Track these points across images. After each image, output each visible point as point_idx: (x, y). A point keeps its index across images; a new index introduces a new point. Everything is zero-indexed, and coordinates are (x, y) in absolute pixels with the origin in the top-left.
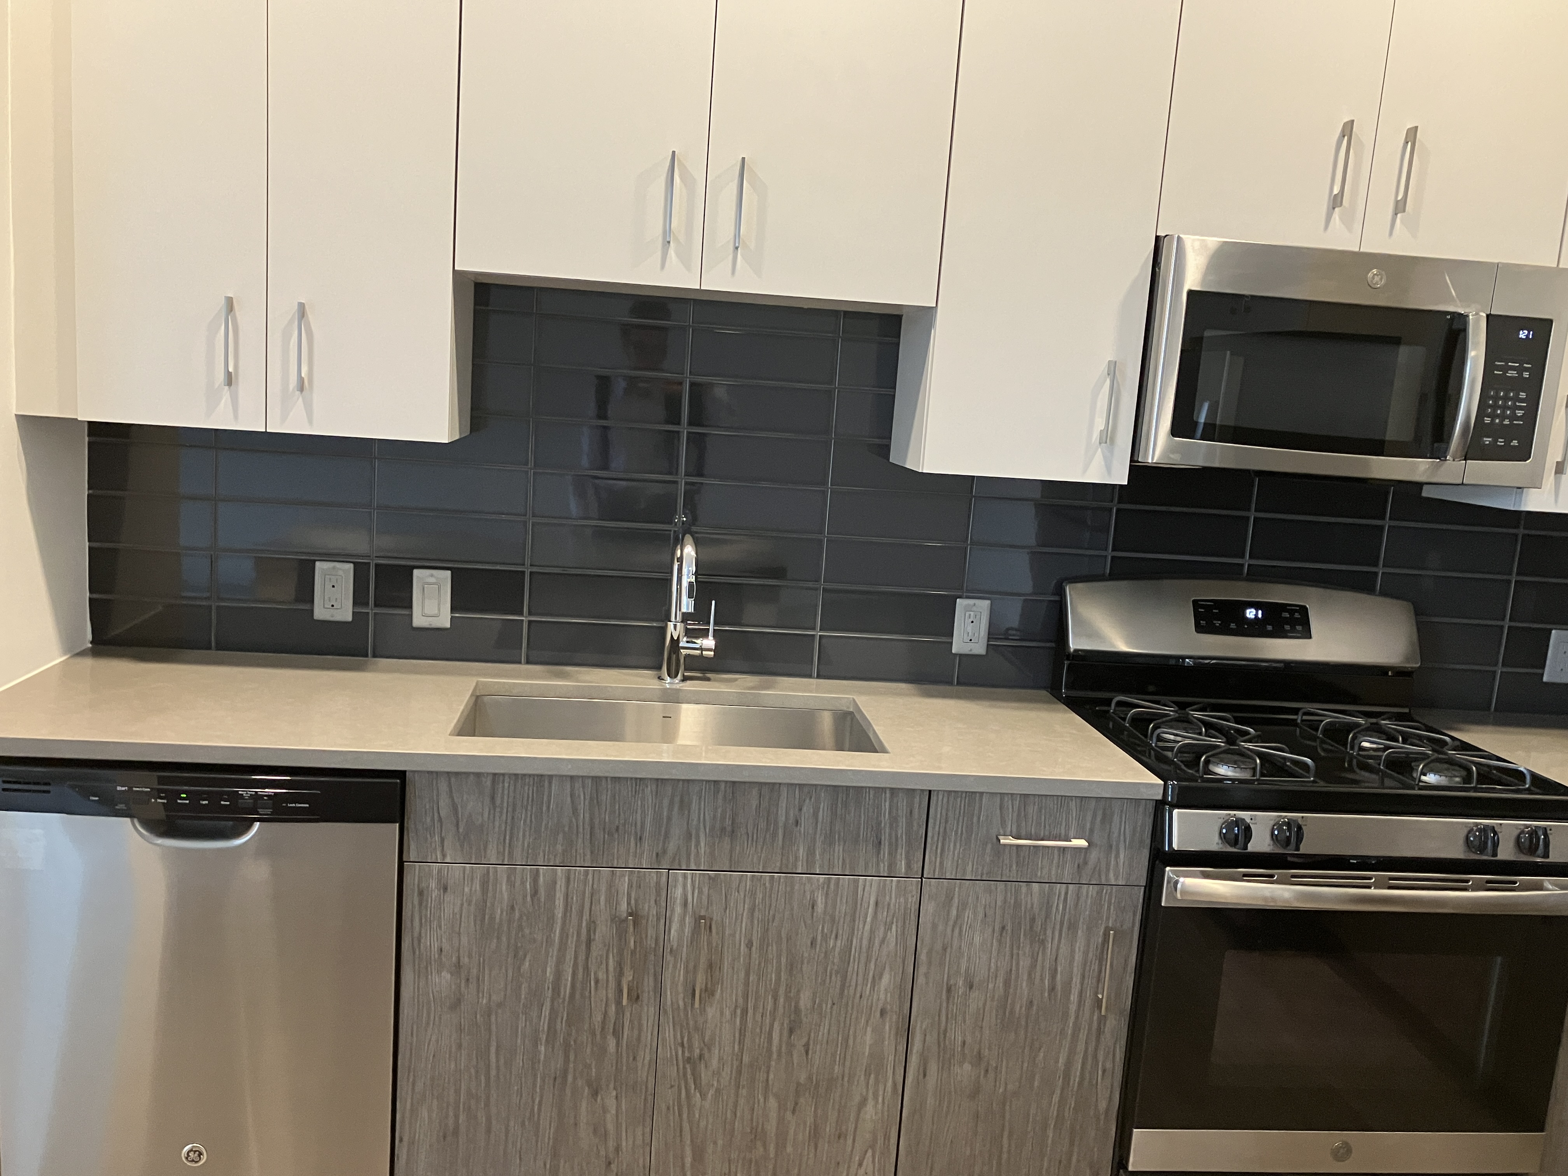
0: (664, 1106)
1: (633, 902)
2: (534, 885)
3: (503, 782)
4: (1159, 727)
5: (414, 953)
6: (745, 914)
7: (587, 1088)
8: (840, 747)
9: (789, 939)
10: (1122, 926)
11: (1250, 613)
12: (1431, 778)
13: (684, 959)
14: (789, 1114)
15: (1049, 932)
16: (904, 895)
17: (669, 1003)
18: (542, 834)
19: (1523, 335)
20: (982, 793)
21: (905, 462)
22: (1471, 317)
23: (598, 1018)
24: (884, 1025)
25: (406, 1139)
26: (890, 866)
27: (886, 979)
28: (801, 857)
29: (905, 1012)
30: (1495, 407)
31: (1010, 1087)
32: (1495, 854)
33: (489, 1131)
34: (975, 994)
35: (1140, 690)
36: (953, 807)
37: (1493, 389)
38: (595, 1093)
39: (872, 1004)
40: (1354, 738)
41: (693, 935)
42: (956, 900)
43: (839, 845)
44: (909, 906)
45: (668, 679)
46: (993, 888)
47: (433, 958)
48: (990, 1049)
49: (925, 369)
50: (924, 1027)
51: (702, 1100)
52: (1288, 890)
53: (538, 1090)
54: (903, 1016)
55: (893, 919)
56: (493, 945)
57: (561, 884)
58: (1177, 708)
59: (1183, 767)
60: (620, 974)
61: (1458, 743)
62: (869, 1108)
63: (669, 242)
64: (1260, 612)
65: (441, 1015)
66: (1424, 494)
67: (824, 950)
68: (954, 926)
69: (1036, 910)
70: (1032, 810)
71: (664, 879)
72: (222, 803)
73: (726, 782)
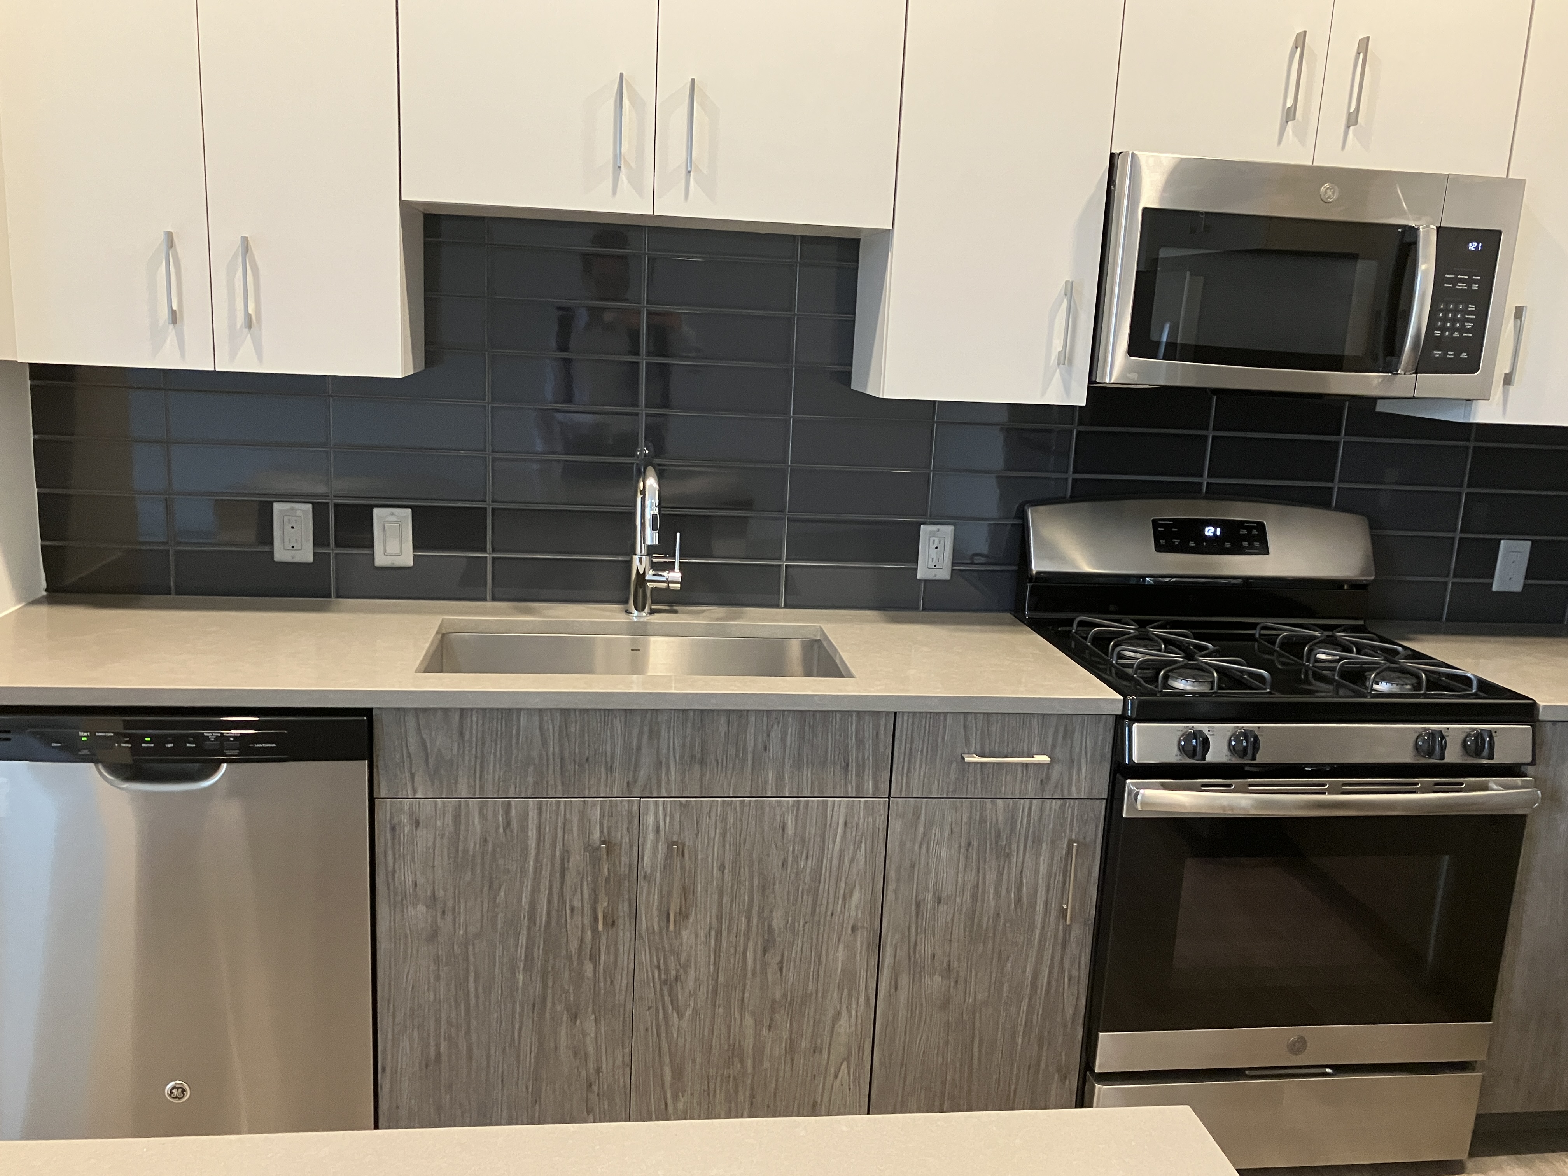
0: (642, 1027)
1: (605, 830)
2: (506, 817)
3: (471, 717)
4: (1120, 645)
5: (389, 888)
6: (717, 839)
7: (566, 1012)
8: (808, 673)
9: (760, 861)
10: (1085, 838)
11: (1209, 531)
12: (1383, 687)
13: (658, 883)
14: (765, 1032)
15: (1014, 847)
16: (872, 815)
17: (644, 926)
18: (513, 767)
19: (1472, 247)
20: (946, 714)
21: (866, 386)
22: (1421, 230)
23: (574, 945)
24: (856, 941)
25: (388, 1069)
26: (858, 787)
27: (856, 895)
28: (770, 781)
29: (876, 927)
30: (1445, 320)
31: (979, 997)
32: (1443, 758)
33: (470, 1058)
34: (943, 908)
35: (1102, 610)
36: (917, 728)
37: (1442, 302)
38: (574, 1017)
39: (843, 921)
40: (1311, 650)
41: (666, 859)
42: (923, 817)
43: (808, 769)
44: (877, 826)
45: (636, 613)
46: (959, 805)
47: (408, 893)
48: (959, 960)
49: (883, 294)
50: (894, 942)
51: (680, 1020)
52: (1246, 798)
53: (517, 1017)
54: (874, 931)
55: (862, 838)
56: (468, 877)
57: (533, 815)
58: (1137, 627)
59: (1142, 682)
60: (595, 901)
61: (1410, 653)
62: (843, 1021)
63: (620, 167)
64: (1218, 530)
65: (418, 947)
66: (1379, 409)
67: (795, 871)
68: (921, 844)
69: (1001, 826)
70: (995, 729)
71: (635, 808)
72: (188, 745)
73: (694, 710)
